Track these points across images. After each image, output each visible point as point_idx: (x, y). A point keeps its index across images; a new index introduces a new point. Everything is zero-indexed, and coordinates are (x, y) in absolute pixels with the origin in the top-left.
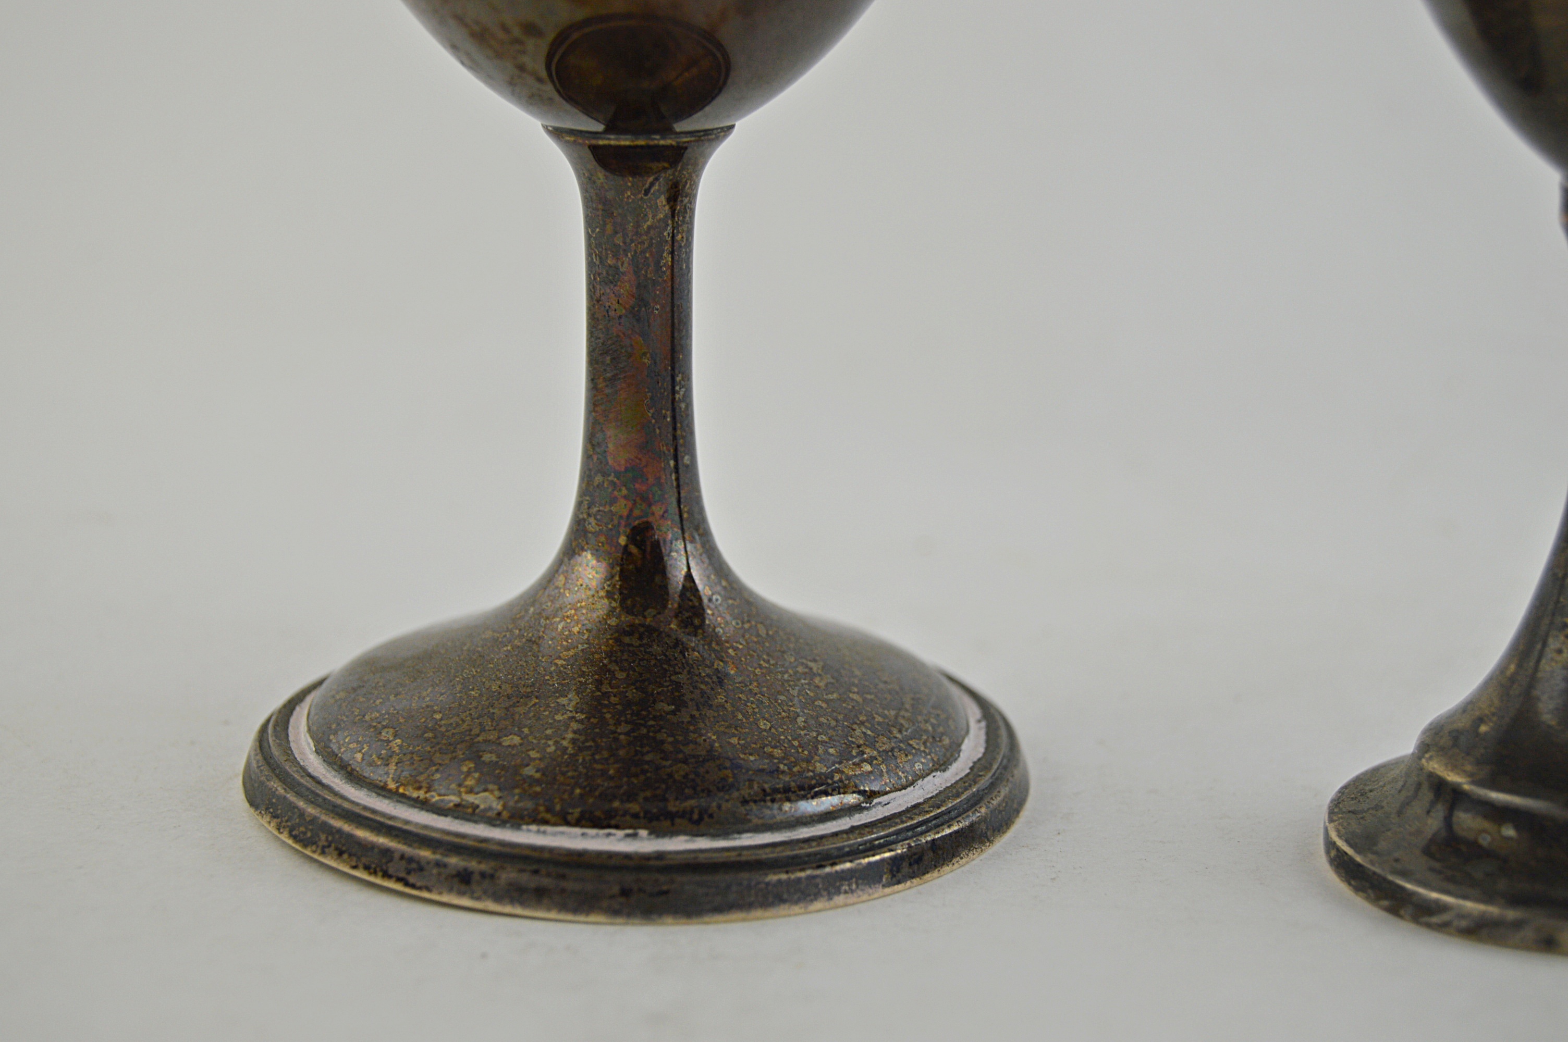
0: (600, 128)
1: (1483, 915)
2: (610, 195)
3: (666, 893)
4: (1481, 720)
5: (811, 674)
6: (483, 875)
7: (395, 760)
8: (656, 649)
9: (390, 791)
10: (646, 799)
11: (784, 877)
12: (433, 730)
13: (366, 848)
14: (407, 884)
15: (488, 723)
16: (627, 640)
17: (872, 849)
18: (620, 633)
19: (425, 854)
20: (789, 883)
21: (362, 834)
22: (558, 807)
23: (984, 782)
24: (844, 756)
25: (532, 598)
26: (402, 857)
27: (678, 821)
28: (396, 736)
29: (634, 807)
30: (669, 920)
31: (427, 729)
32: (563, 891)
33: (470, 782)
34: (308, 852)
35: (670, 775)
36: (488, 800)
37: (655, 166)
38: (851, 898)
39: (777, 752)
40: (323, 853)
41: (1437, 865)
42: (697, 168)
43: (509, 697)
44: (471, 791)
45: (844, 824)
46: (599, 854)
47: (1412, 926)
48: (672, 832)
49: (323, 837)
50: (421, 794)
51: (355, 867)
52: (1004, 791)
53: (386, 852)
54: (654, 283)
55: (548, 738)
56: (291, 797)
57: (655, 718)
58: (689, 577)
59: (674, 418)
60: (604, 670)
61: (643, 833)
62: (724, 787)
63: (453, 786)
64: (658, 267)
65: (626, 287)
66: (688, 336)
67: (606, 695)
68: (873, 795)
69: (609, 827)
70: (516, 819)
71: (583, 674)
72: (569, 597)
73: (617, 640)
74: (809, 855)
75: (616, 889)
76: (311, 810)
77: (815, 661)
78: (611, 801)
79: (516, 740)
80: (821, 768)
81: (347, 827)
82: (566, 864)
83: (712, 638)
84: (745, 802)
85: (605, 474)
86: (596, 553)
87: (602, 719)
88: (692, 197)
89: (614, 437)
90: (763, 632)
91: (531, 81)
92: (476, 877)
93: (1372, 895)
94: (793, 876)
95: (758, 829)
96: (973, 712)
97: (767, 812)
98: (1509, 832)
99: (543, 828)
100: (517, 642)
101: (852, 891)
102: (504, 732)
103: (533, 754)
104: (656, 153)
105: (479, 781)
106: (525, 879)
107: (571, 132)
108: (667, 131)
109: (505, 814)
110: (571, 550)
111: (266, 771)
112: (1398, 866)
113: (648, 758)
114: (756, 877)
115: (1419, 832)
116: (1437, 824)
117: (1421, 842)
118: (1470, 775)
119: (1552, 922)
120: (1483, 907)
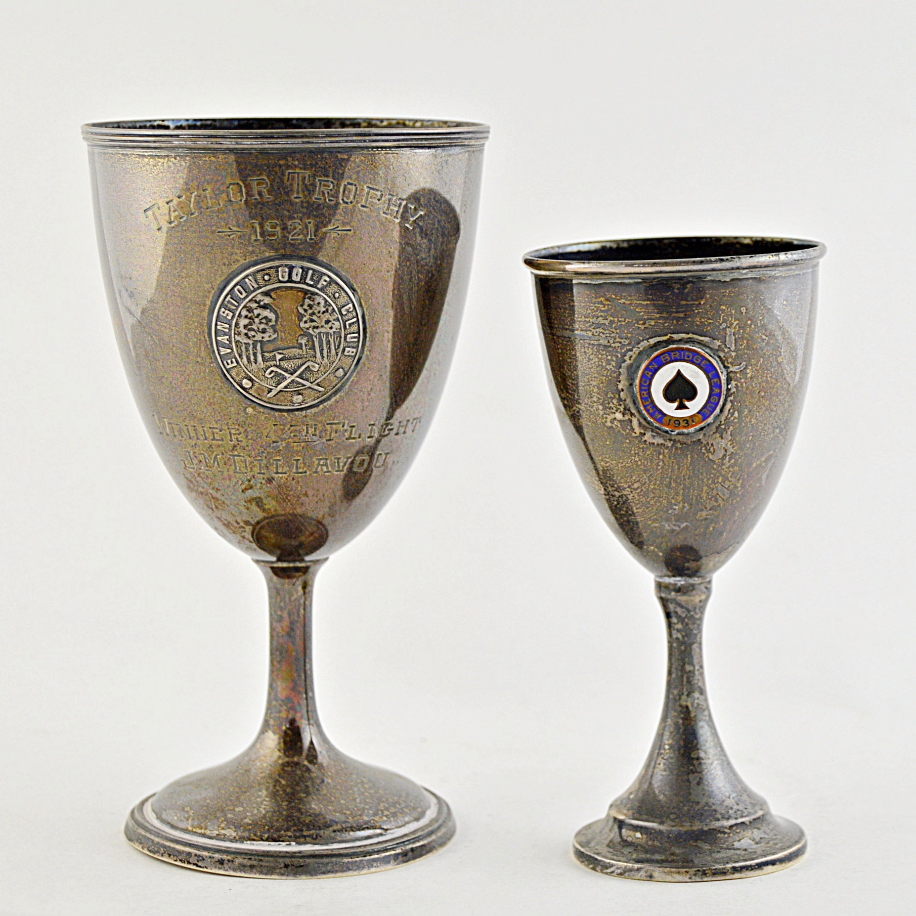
0: (274, 559)
1: (626, 867)
2: (279, 586)
3: (303, 866)
4: (631, 793)
5: (362, 783)
6: (229, 861)
7: (191, 818)
8: (299, 772)
9: (189, 831)
10: (295, 830)
11: (350, 860)
12: (207, 806)
13: (180, 852)
14: (197, 866)
15: (229, 803)
16: (286, 769)
17: (386, 850)
18: (283, 765)
19: (205, 854)
20: (353, 863)
21: (179, 847)
22: (259, 834)
23: (435, 826)
24: (375, 814)
25: (246, 754)
26: (196, 855)
27: (307, 838)
28: (191, 809)
29: (290, 834)
30: (304, 877)
31: (204, 806)
32: (261, 866)
33: (223, 825)
34: (156, 856)
35: (304, 821)
36: (231, 833)
37: (297, 574)
38: (378, 869)
39: (348, 812)
40: (162, 855)
41: (611, 850)
42: (314, 574)
43: (238, 793)
44: (223, 829)
45: (375, 840)
46: (275, 852)
48: (305, 843)
49: (162, 849)
50: (203, 831)
51: (176, 861)
52: (443, 830)
53: (189, 854)
54: (297, 621)
55: (254, 808)
56: (148, 835)
57: (298, 800)
58: (312, 743)
59: (305, 677)
60: (277, 781)
61: (293, 843)
62: (327, 826)
63: (216, 827)
64: (298, 615)
65: (286, 623)
66: (311, 643)
67: (278, 791)
68: (386, 830)
69: (280, 841)
70: (242, 839)
71: (268, 783)
72: (262, 752)
73: (283, 769)
74: (361, 852)
75: (282, 865)
76: (157, 840)
77: (364, 777)
78: (280, 831)
79: (241, 809)
80: (366, 818)
81: (172, 845)
82: (263, 856)
83: (321, 767)
84: (334, 831)
85: (276, 700)
86: (274, 733)
87: (276, 800)
88: (312, 586)
89: (280, 685)
90: (343, 765)
91: (247, 542)
92: (226, 861)
93: (586, 863)
94: (354, 860)
95: (340, 842)
96: (433, 801)
97: (343, 835)
98: (638, 835)
99: (253, 842)
100: (241, 771)
101: (378, 866)
102: (236, 806)
103: (248, 814)
104: (297, 569)
105: (226, 825)
106: (245, 862)
107: (263, 561)
108: (302, 560)
109: (237, 837)
110: (263, 731)
111: (136, 826)
112: (597, 850)
113: (295, 814)
114: (339, 860)
115: (606, 838)
116: (614, 834)
117: (607, 842)
118: (625, 815)
119: (652, 868)
120: (626, 864)
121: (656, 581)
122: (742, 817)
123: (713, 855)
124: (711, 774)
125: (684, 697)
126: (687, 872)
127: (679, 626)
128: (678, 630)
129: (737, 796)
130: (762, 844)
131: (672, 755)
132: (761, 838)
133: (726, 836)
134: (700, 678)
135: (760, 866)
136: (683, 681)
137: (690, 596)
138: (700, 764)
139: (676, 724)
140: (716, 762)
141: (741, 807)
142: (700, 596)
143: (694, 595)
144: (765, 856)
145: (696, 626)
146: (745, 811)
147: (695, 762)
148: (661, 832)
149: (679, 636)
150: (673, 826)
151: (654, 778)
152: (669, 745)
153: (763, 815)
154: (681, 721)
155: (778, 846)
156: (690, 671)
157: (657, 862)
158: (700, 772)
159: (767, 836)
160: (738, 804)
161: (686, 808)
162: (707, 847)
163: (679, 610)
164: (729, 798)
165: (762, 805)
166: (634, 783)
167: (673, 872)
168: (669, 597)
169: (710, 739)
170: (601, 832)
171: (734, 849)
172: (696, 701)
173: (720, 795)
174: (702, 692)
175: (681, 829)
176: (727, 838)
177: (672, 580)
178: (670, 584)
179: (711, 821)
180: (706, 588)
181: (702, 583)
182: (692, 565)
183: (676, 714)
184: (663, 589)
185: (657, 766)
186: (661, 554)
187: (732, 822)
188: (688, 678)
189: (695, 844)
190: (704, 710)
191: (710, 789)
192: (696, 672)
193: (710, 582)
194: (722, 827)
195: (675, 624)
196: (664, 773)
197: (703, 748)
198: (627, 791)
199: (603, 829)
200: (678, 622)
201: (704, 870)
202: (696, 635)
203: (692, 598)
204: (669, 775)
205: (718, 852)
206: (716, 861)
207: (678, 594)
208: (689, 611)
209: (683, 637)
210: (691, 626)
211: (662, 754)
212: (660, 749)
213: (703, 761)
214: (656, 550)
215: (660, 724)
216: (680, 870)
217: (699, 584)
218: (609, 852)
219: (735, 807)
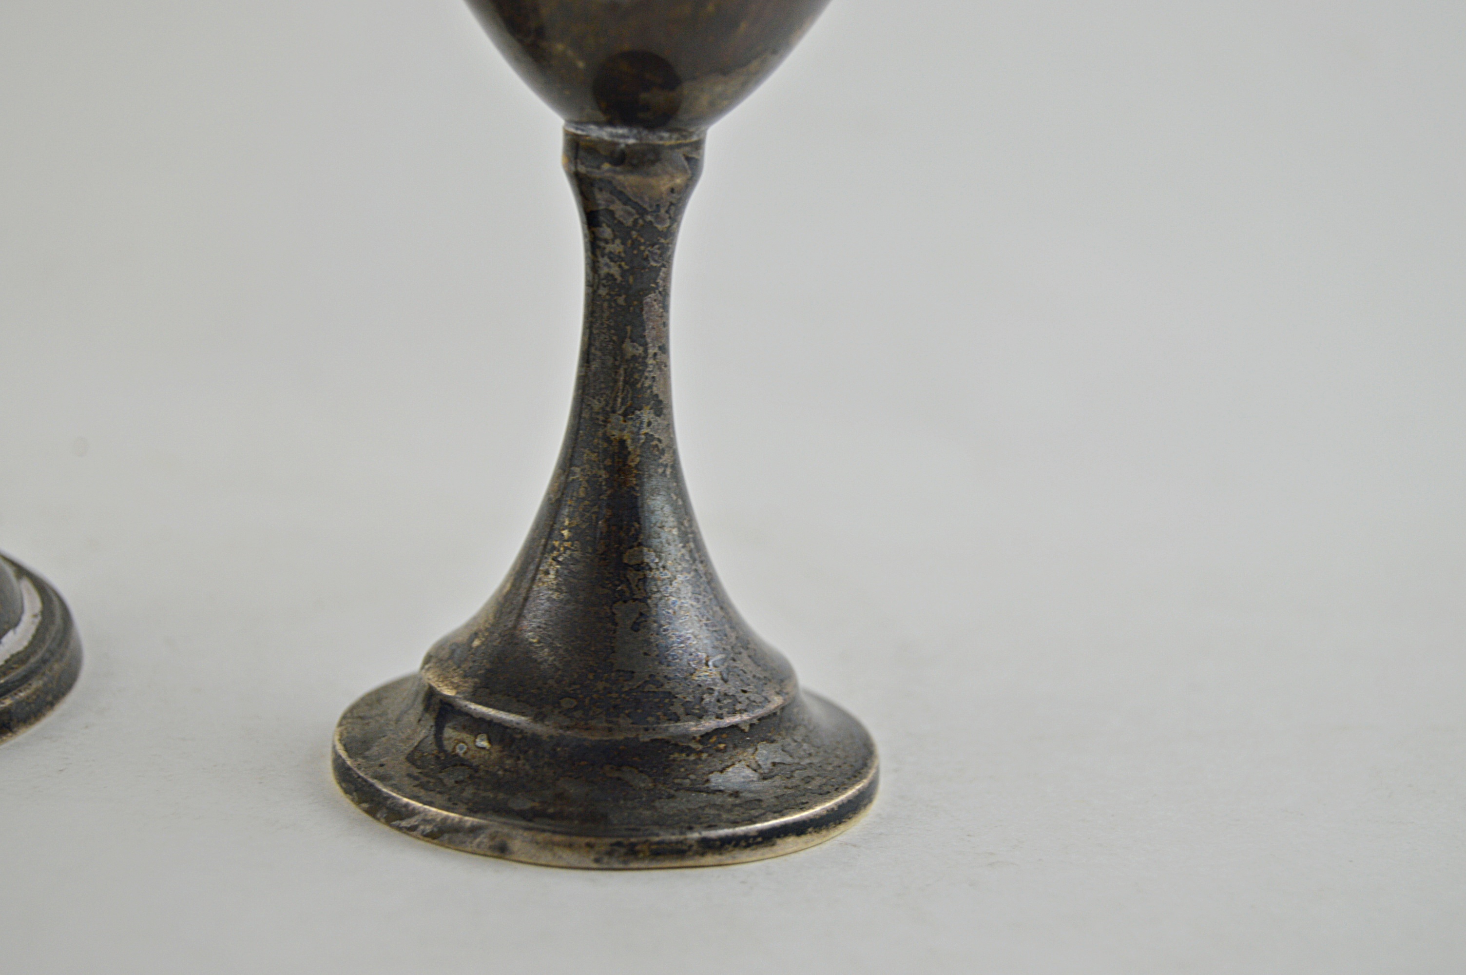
1: (445, 819)
4: (476, 635)
41: (416, 771)
47: (386, 828)
93: (356, 798)
96: (33, 606)
98: (483, 742)
112: (381, 771)
115: (409, 738)
116: (424, 732)
117: (407, 748)
118: (456, 687)
119: (506, 830)
120: (445, 813)
121: (567, 134)
122: (734, 712)
123: (657, 804)
124: (667, 606)
125: (616, 418)
126: (590, 846)
127: (616, 247)
128: (612, 257)
129: (724, 660)
130: (777, 781)
131: (577, 554)
132: (774, 764)
133: (692, 757)
134: (656, 374)
135: (769, 837)
136: (616, 381)
137: (648, 174)
138: (644, 579)
139: (592, 481)
140: (680, 578)
141: (731, 688)
142: (672, 177)
143: (656, 175)
144: (781, 813)
145: (655, 249)
146: (742, 697)
147: (631, 575)
148: (534, 740)
149: (615, 270)
150: (568, 728)
151: (530, 605)
152: (570, 529)
153: (783, 708)
154: (604, 474)
155: (813, 785)
156: (634, 358)
157: (522, 815)
158: (644, 600)
159: (789, 760)
160: (725, 681)
161: (600, 685)
162: (643, 782)
163: (618, 208)
164: (707, 665)
165: (782, 681)
166: (484, 610)
167: (558, 844)
168: (596, 174)
169: (671, 521)
170: (398, 721)
171: (708, 791)
172: (645, 430)
173: (686, 657)
174: (661, 407)
175: (586, 735)
176: (695, 762)
177: (605, 133)
178: (601, 141)
179: (658, 720)
180: (688, 159)
181: (679, 146)
182: (656, 97)
183: (594, 456)
184: (582, 153)
185: (540, 575)
186: (581, 64)
187: (709, 724)
188: (629, 374)
189: (616, 774)
190: (663, 452)
191: (662, 642)
192: (650, 361)
193: (698, 145)
194: (686, 736)
195: (607, 241)
196: (555, 596)
197: (655, 542)
198: (467, 626)
199: (406, 712)
200: (615, 237)
201: (633, 845)
202: (657, 270)
203: (653, 181)
204: (568, 602)
205: (671, 797)
206: (662, 823)
207: (618, 169)
208: (642, 212)
209: (624, 273)
210: (646, 251)
211: (554, 548)
212: (549, 537)
213: (650, 575)
214: (570, 53)
215: (556, 477)
216: (574, 839)
217: (672, 148)
218: (409, 775)
219: (719, 688)
